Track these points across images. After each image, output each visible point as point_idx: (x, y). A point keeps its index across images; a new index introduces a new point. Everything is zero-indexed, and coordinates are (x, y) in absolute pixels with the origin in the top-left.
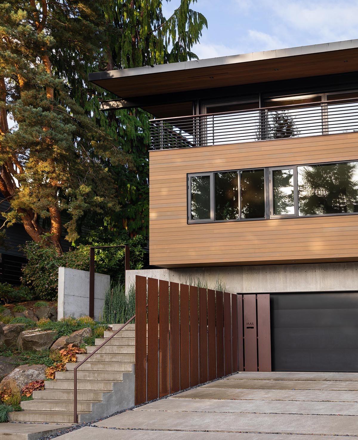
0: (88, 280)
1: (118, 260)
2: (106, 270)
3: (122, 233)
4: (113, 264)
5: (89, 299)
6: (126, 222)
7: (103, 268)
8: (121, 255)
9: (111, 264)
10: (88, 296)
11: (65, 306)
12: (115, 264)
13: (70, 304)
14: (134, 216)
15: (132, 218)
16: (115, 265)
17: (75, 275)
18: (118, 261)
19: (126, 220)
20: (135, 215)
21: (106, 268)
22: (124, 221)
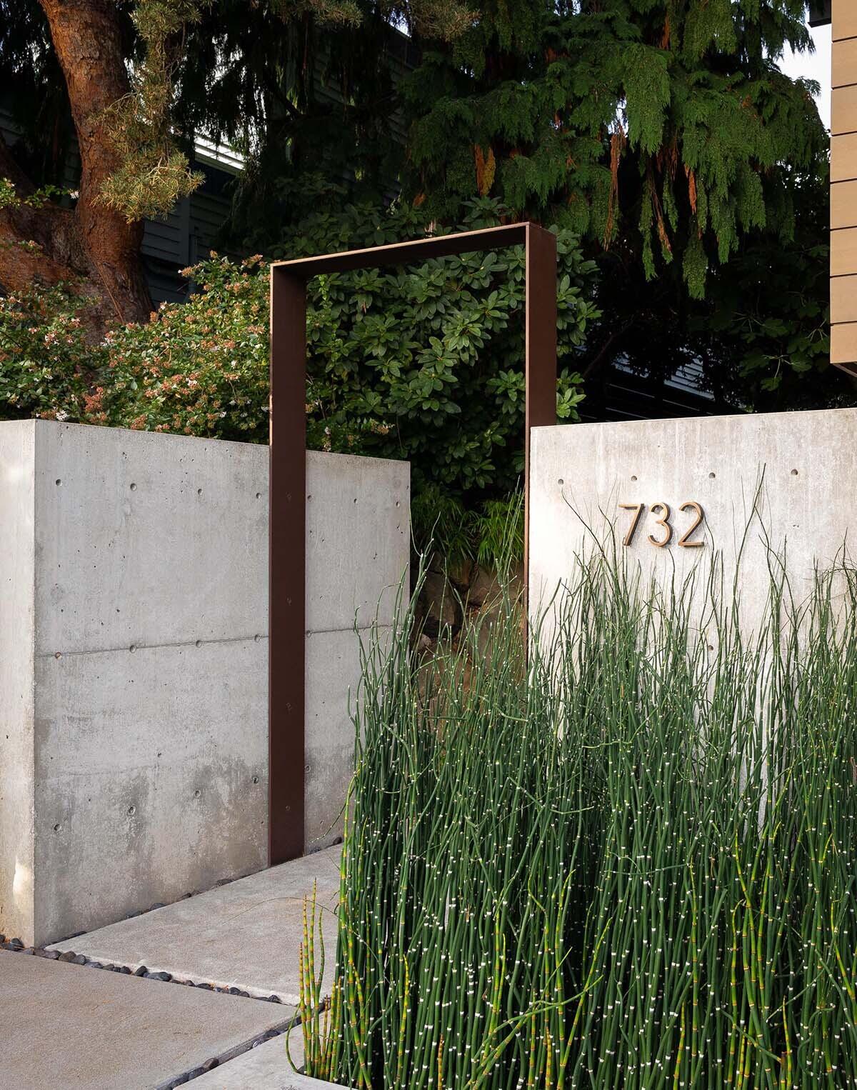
0: (260, 509)
1: (451, 363)
2: (385, 428)
3: (475, 214)
4: (427, 391)
5: (264, 645)
6: (492, 163)
7: (372, 414)
8: (473, 338)
9: (414, 392)
10: (262, 623)
11: (47, 750)
12: (440, 387)
13: (98, 720)
14: (530, 130)
15: (521, 141)
16: (435, 395)
17: (148, 482)
18: (455, 370)
19: (491, 152)
20: (535, 125)
21: (390, 418)
22: (480, 154)
